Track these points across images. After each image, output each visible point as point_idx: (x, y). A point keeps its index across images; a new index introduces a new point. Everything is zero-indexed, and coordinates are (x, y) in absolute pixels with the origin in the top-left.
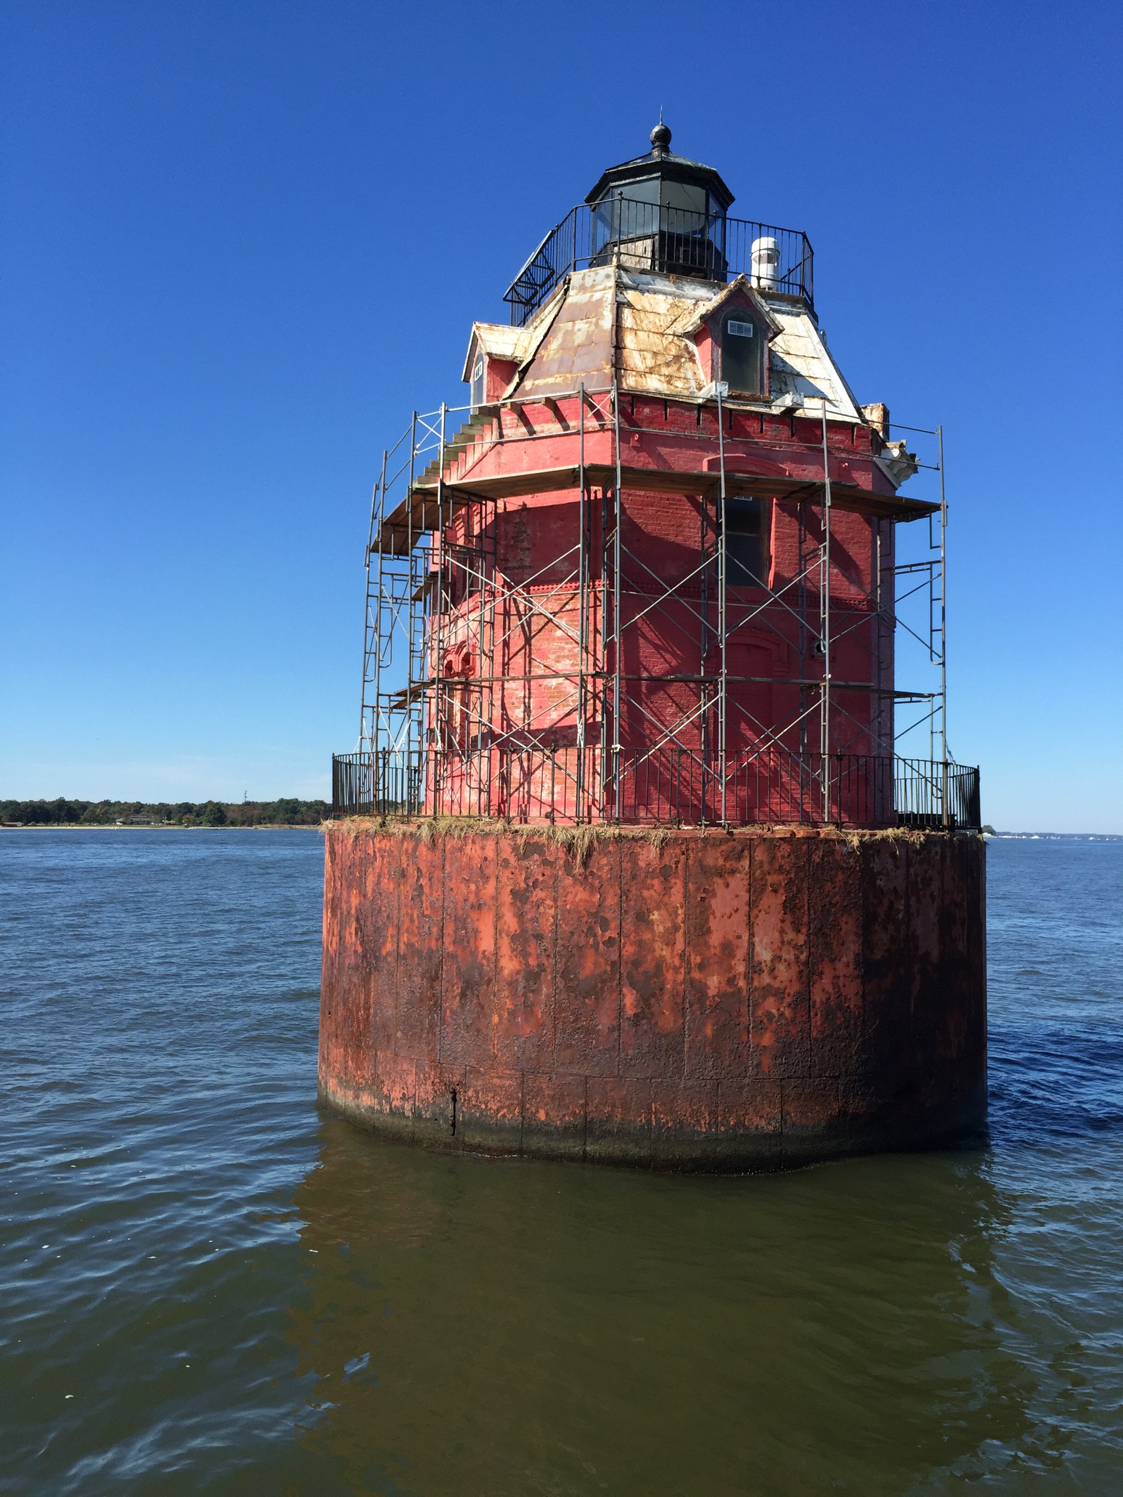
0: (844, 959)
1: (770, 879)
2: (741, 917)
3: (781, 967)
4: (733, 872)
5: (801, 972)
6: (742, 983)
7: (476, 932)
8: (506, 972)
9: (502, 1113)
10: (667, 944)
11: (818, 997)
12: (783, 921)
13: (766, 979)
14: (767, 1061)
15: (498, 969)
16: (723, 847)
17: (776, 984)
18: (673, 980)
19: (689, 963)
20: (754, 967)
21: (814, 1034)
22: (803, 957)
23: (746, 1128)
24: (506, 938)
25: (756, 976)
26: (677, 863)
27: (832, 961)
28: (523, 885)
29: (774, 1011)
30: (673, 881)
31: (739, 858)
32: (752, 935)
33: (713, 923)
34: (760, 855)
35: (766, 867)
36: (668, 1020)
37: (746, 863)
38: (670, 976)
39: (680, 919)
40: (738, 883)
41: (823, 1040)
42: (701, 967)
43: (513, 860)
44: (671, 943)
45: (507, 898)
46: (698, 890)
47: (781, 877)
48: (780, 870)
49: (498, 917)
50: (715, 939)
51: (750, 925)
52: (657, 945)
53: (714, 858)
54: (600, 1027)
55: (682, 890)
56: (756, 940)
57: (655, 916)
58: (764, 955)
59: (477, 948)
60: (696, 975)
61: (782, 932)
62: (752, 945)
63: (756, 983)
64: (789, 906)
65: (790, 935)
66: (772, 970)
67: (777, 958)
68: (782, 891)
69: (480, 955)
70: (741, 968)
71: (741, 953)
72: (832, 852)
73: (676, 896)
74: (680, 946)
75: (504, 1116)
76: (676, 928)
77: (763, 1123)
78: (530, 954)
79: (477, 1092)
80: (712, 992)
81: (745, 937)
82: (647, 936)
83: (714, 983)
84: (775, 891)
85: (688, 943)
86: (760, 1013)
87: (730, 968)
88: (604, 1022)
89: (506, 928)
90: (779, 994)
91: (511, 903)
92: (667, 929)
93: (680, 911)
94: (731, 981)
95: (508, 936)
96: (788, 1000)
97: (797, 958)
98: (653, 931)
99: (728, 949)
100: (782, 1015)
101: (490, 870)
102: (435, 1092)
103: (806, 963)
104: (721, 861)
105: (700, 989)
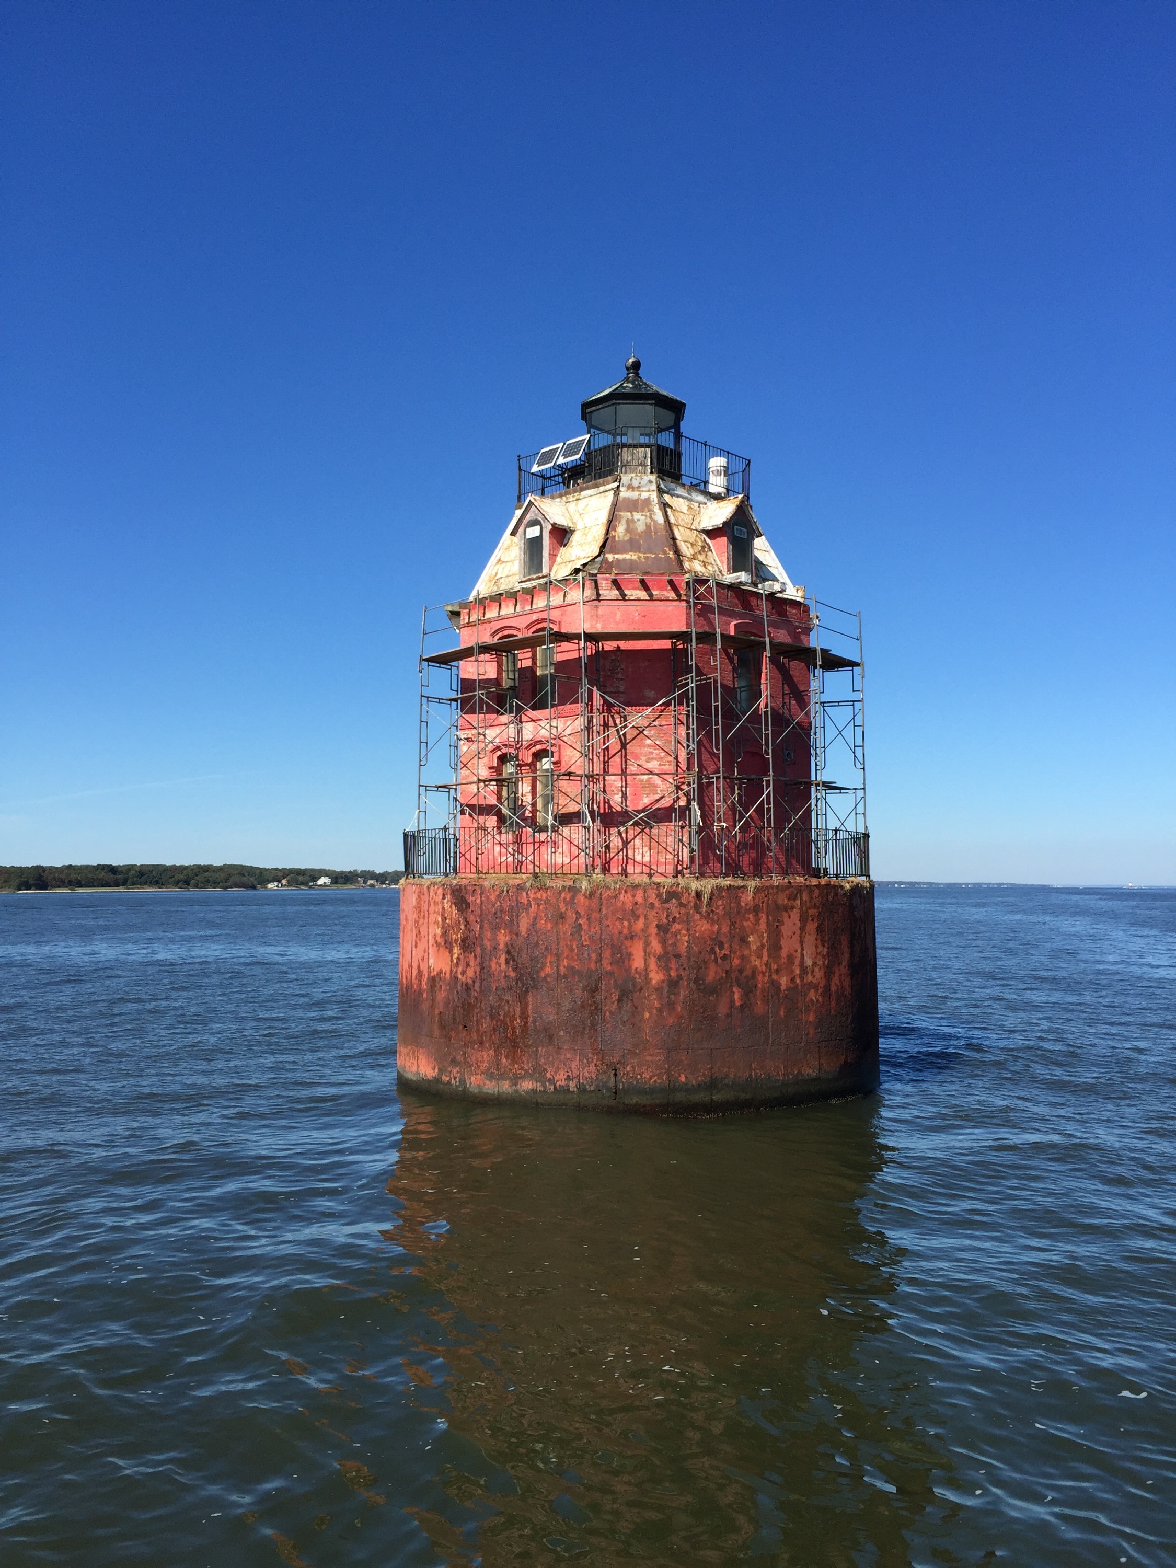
0: (844, 964)
1: (811, 912)
2: (796, 938)
3: (817, 969)
4: (792, 908)
5: (825, 972)
6: (798, 981)
7: (630, 955)
8: (654, 982)
9: (653, 1080)
10: (758, 957)
11: (833, 989)
12: (816, 940)
13: (809, 978)
14: (812, 1031)
15: (648, 980)
16: (787, 892)
17: (815, 981)
18: (762, 981)
19: (770, 969)
20: (804, 970)
21: (832, 1012)
22: (826, 962)
23: (803, 1075)
24: (653, 958)
25: (805, 976)
26: (763, 903)
27: (839, 964)
28: (665, 921)
29: (814, 998)
30: (760, 915)
31: (795, 899)
32: (802, 949)
33: (783, 942)
34: (805, 896)
35: (808, 904)
36: (759, 1007)
37: (798, 902)
38: (760, 978)
39: (764, 941)
40: (795, 914)
41: (836, 1016)
42: (777, 971)
43: (657, 904)
44: (760, 957)
45: (653, 930)
46: (774, 920)
47: (816, 911)
48: (815, 907)
49: (647, 944)
50: (784, 953)
51: (802, 943)
52: (753, 958)
53: (782, 899)
54: (720, 1015)
55: (765, 921)
56: (805, 952)
57: (751, 939)
58: (809, 962)
59: (630, 967)
60: (775, 977)
61: (817, 947)
62: (802, 955)
63: (805, 981)
64: (819, 930)
65: (820, 949)
66: (813, 972)
67: (814, 964)
68: (815, 920)
69: (633, 971)
70: (798, 972)
71: (797, 961)
72: (836, 894)
73: (763, 926)
74: (765, 958)
75: (655, 1081)
76: (763, 946)
77: (811, 1071)
78: (671, 969)
79: (634, 1067)
80: (783, 988)
81: (799, 951)
82: (746, 952)
83: (784, 981)
84: (813, 920)
85: (769, 956)
86: (807, 1000)
87: (792, 971)
88: (722, 1010)
89: (653, 951)
90: (816, 987)
91: (657, 934)
92: (758, 947)
93: (765, 935)
94: (793, 980)
95: (655, 957)
96: (820, 991)
97: (824, 963)
98: (750, 949)
99: (790, 958)
100: (818, 1001)
101: (639, 912)
102: (598, 1071)
103: (827, 967)
104: (786, 901)
105: (776, 985)
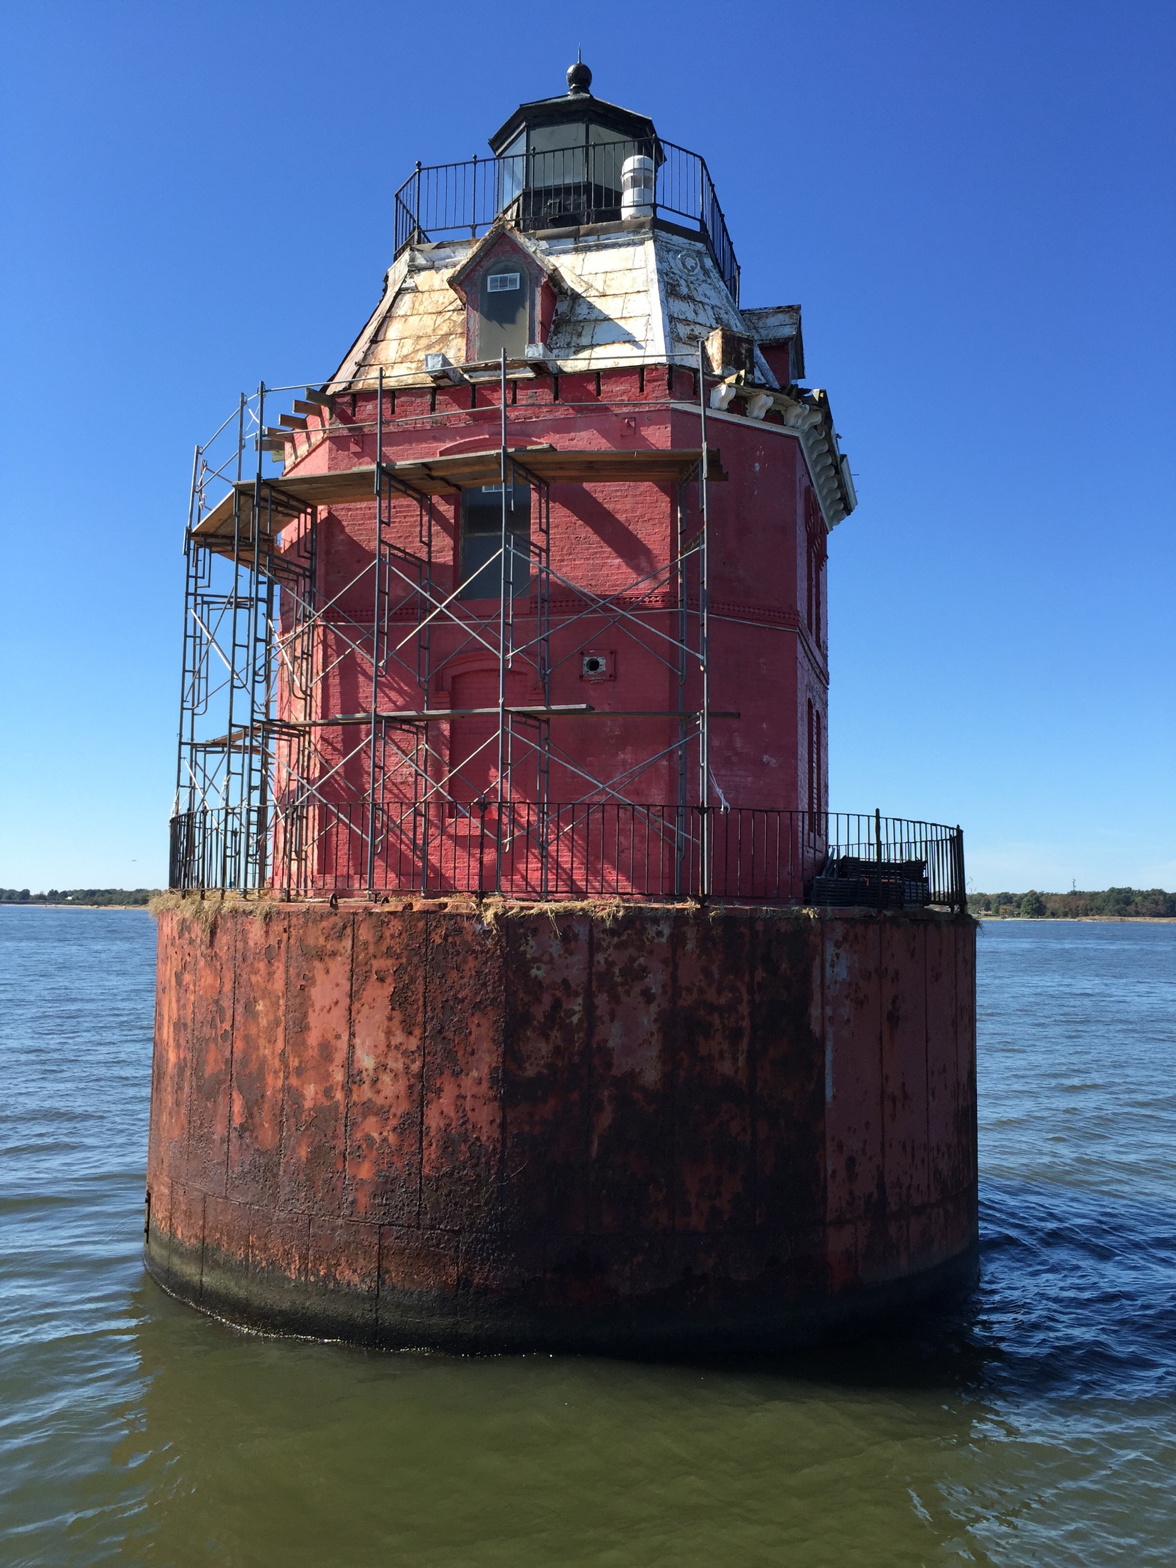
0: (475, 1074)
1: (377, 964)
2: (339, 1013)
3: (386, 1078)
4: (334, 954)
5: (410, 1087)
6: (339, 1095)
8: (171, 1065)
9: (163, 1225)
10: (269, 1042)
11: (433, 1121)
12: (390, 1019)
13: (366, 1092)
14: (364, 1200)
15: (168, 1061)
16: (324, 924)
17: (379, 1101)
18: (273, 1083)
19: (287, 1066)
20: (353, 1078)
21: (426, 1171)
22: (416, 1067)
23: (337, 1282)
24: (172, 1026)
25: (355, 1087)
26: (279, 942)
27: (456, 1075)
29: (375, 1135)
30: (276, 964)
31: (340, 937)
32: (352, 1035)
33: (312, 1019)
34: (365, 933)
35: (372, 949)
36: (267, 1135)
37: (348, 943)
38: (270, 1079)
39: (281, 1013)
40: (339, 968)
41: (438, 1179)
42: (299, 1071)
44: (272, 1041)
46: (298, 975)
47: (389, 962)
48: (389, 953)
50: (313, 1039)
51: (351, 1022)
52: (262, 1042)
53: (315, 938)
54: (215, 1137)
55: (284, 976)
56: (357, 1041)
57: (260, 1007)
58: (367, 1062)
59: (162, 1034)
60: (294, 1081)
61: (389, 1033)
62: (352, 1047)
63: (355, 1097)
64: (399, 1000)
65: (399, 1037)
66: (375, 1081)
67: (382, 1067)
68: (389, 980)
69: (163, 1044)
70: (339, 1076)
71: (340, 1057)
72: (459, 931)
73: (279, 985)
74: (280, 1044)
75: (163, 1229)
76: (277, 1023)
77: (356, 1279)
80: (308, 1104)
81: (345, 1037)
82: (253, 1031)
83: (310, 1091)
84: (381, 980)
85: (286, 1041)
86: (359, 1135)
87: (328, 1075)
88: (219, 1130)
89: (172, 1014)
90: (382, 1113)
91: (175, 988)
92: (269, 1023)
93: (282, 1002)
94: (328, 1093)
96: (393, 1122)
97: (407, 1068)
98: (258, 1024)
99: (326, 1050)
100: (385, 1140)
103: (420, 1076)
104: (321, 941)
105: (296, 1097)
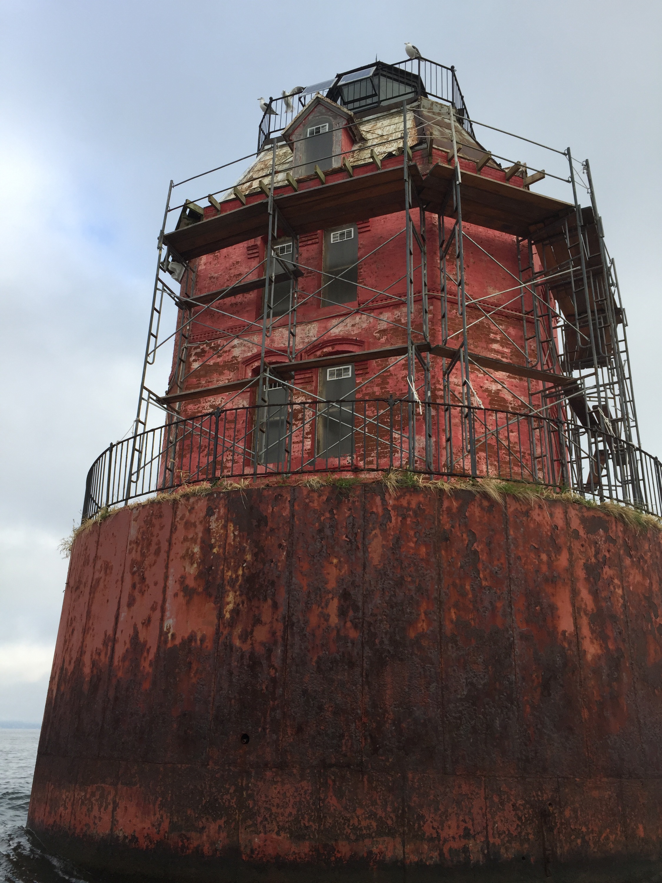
7: (553, 608)
8: (589, 657)
9: (604, 835)
15: (581, 654)
24: (584, 618)
28: (593, 560)
43: (582, 533)
45: (581, 573)
49: (575, 593)
59: (555, 628)
69: (560, 636)
75: (607, 838)
78: (609, 638)
79: (575, 811)
89: (583, 606)
91: (585, 578)
95: (586, 614)
101: (561, 541)
102: (520, 819)
